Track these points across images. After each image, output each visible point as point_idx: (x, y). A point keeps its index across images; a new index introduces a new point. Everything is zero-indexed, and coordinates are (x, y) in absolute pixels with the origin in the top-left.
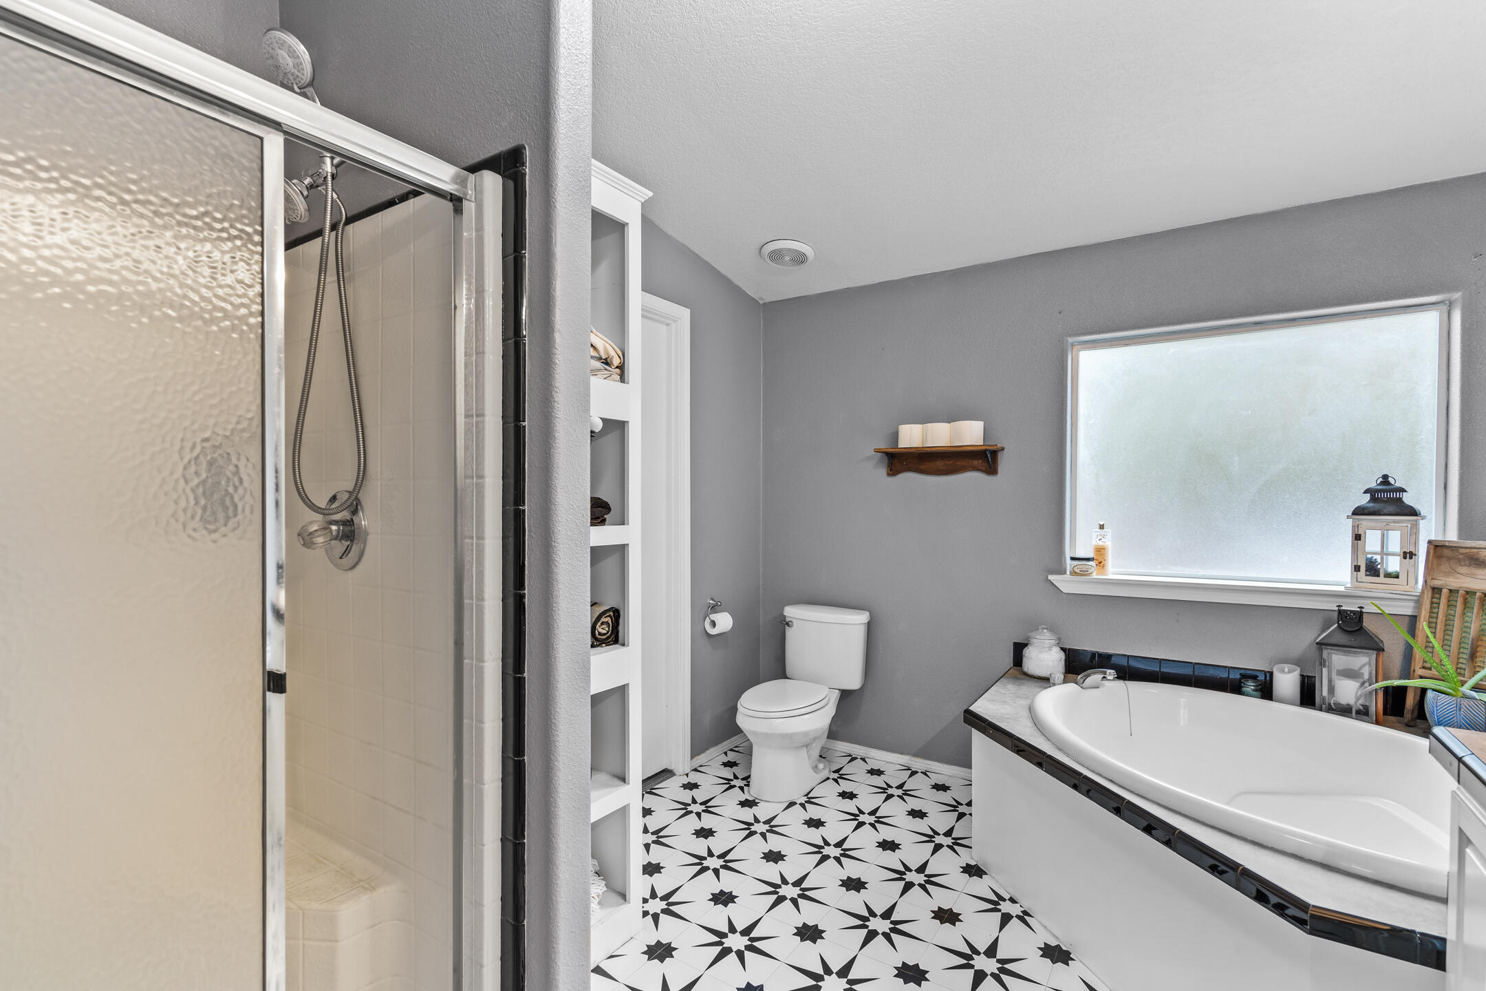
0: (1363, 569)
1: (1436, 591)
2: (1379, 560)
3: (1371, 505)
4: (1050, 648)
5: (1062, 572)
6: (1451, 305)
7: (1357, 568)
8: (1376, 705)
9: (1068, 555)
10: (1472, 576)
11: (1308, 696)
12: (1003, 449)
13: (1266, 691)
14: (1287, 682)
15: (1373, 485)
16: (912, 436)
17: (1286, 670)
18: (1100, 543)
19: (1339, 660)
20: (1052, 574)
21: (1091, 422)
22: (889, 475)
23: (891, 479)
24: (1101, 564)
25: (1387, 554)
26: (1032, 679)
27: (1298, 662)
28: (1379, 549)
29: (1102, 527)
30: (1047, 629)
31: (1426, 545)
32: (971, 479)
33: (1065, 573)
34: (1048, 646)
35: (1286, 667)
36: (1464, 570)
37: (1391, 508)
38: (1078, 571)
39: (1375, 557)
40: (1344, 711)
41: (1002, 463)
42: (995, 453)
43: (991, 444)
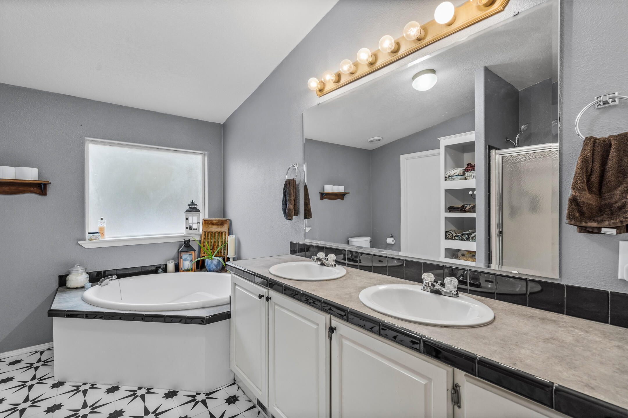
0: (188, 228)
1: (205, 232)
2: (192, 225)
3: (190, 209)
4: (82, 273)
5: (84, 239)
6: (204, 154)
7: (187, 228)
8: (194, 267)
9: (87, 232)
10: (212, 227)
11: (177, 269)
12: (50, 184)
13: (165, 270)
14: (171, 266)
15: (190, 203)
17: (171, 262)
18: (102, 226)
19: (185, 256)
20: (80, 241)
21: (95, 175)
24: (102, 235)
25: (194, 223)
26: (73, 289)
27: (173, 259)
28: (192, 222)
29: (102, 219)
30: (79, 265)
31: (202, 220)
33: (86, 240)
34: (81, 272)
35: (171, 261)
36: (210, 226)
37: (194, 210)
38: (93, 238)
39: (191, 224)
40: (187, 270)
41: (50, 190)
42: (45, 185)
43: (43, 180)
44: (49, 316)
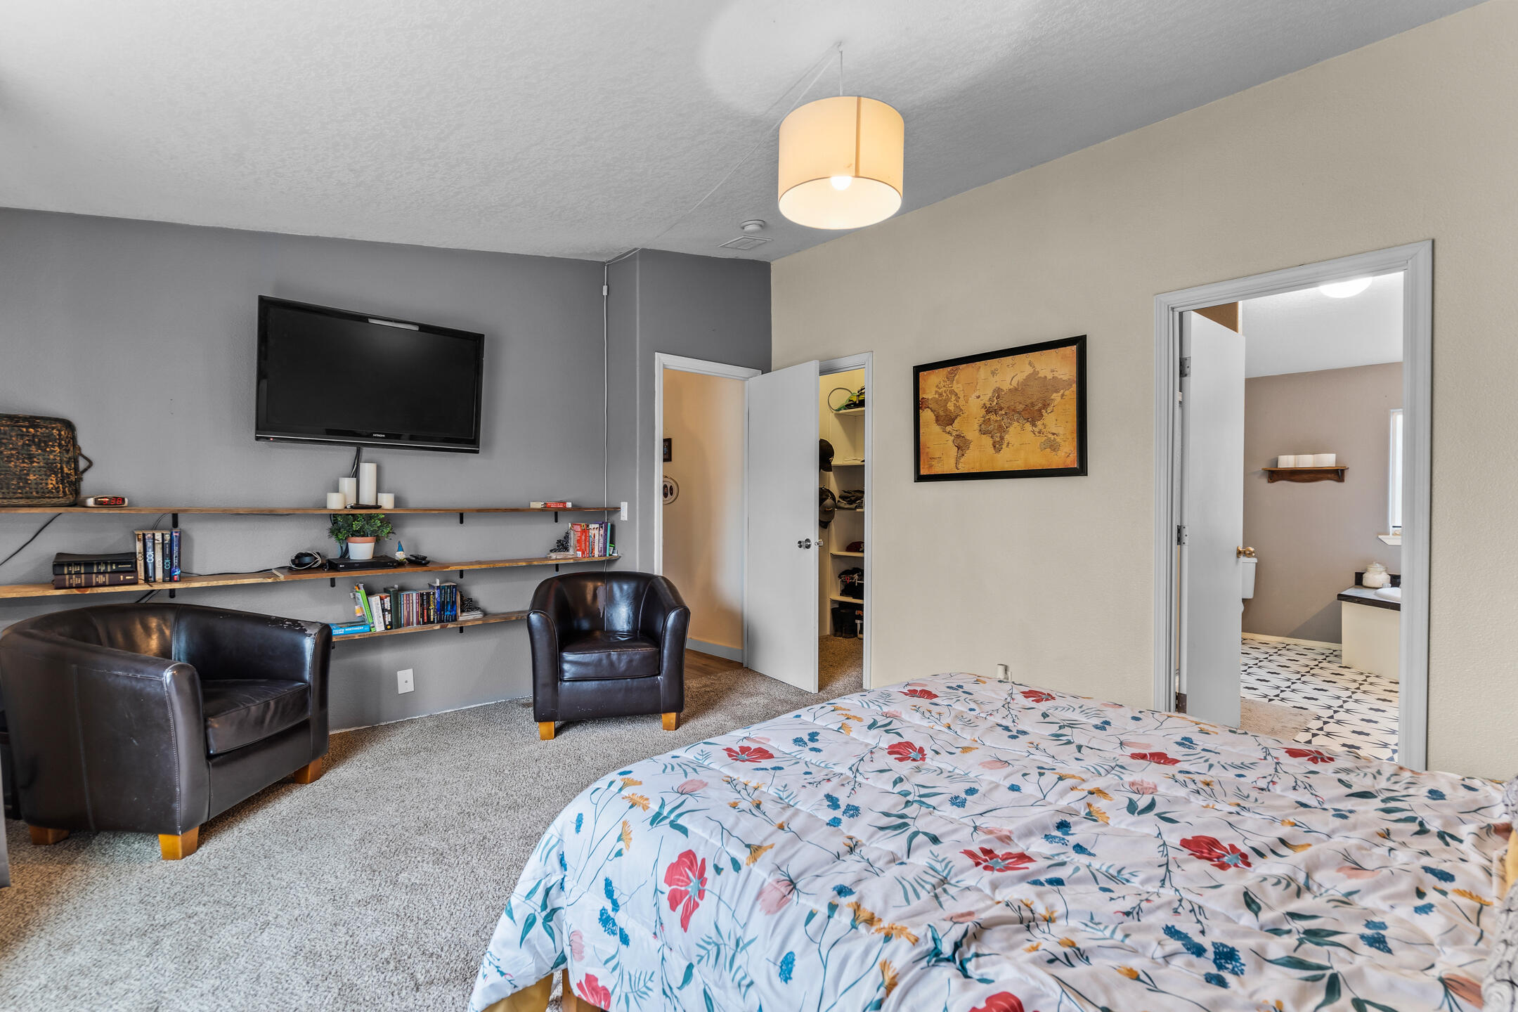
4: (1381, 572)
5: (1386, 534)
9: (1391, 525)
12: (1348, 468)
16: (1287, 461)
20: (1380, 535)
22: (1269, 482)
23: (1270, 484)
30: (1378, 564)
32: (1327, 485)
33: (1388, 534)
38: (1397, 533)
41: (1347, 476)
42: (1343, 471)
43: (1341, 466)
44: (1338, 599)
